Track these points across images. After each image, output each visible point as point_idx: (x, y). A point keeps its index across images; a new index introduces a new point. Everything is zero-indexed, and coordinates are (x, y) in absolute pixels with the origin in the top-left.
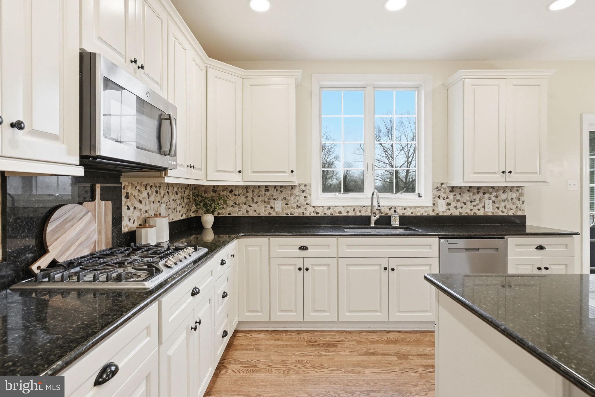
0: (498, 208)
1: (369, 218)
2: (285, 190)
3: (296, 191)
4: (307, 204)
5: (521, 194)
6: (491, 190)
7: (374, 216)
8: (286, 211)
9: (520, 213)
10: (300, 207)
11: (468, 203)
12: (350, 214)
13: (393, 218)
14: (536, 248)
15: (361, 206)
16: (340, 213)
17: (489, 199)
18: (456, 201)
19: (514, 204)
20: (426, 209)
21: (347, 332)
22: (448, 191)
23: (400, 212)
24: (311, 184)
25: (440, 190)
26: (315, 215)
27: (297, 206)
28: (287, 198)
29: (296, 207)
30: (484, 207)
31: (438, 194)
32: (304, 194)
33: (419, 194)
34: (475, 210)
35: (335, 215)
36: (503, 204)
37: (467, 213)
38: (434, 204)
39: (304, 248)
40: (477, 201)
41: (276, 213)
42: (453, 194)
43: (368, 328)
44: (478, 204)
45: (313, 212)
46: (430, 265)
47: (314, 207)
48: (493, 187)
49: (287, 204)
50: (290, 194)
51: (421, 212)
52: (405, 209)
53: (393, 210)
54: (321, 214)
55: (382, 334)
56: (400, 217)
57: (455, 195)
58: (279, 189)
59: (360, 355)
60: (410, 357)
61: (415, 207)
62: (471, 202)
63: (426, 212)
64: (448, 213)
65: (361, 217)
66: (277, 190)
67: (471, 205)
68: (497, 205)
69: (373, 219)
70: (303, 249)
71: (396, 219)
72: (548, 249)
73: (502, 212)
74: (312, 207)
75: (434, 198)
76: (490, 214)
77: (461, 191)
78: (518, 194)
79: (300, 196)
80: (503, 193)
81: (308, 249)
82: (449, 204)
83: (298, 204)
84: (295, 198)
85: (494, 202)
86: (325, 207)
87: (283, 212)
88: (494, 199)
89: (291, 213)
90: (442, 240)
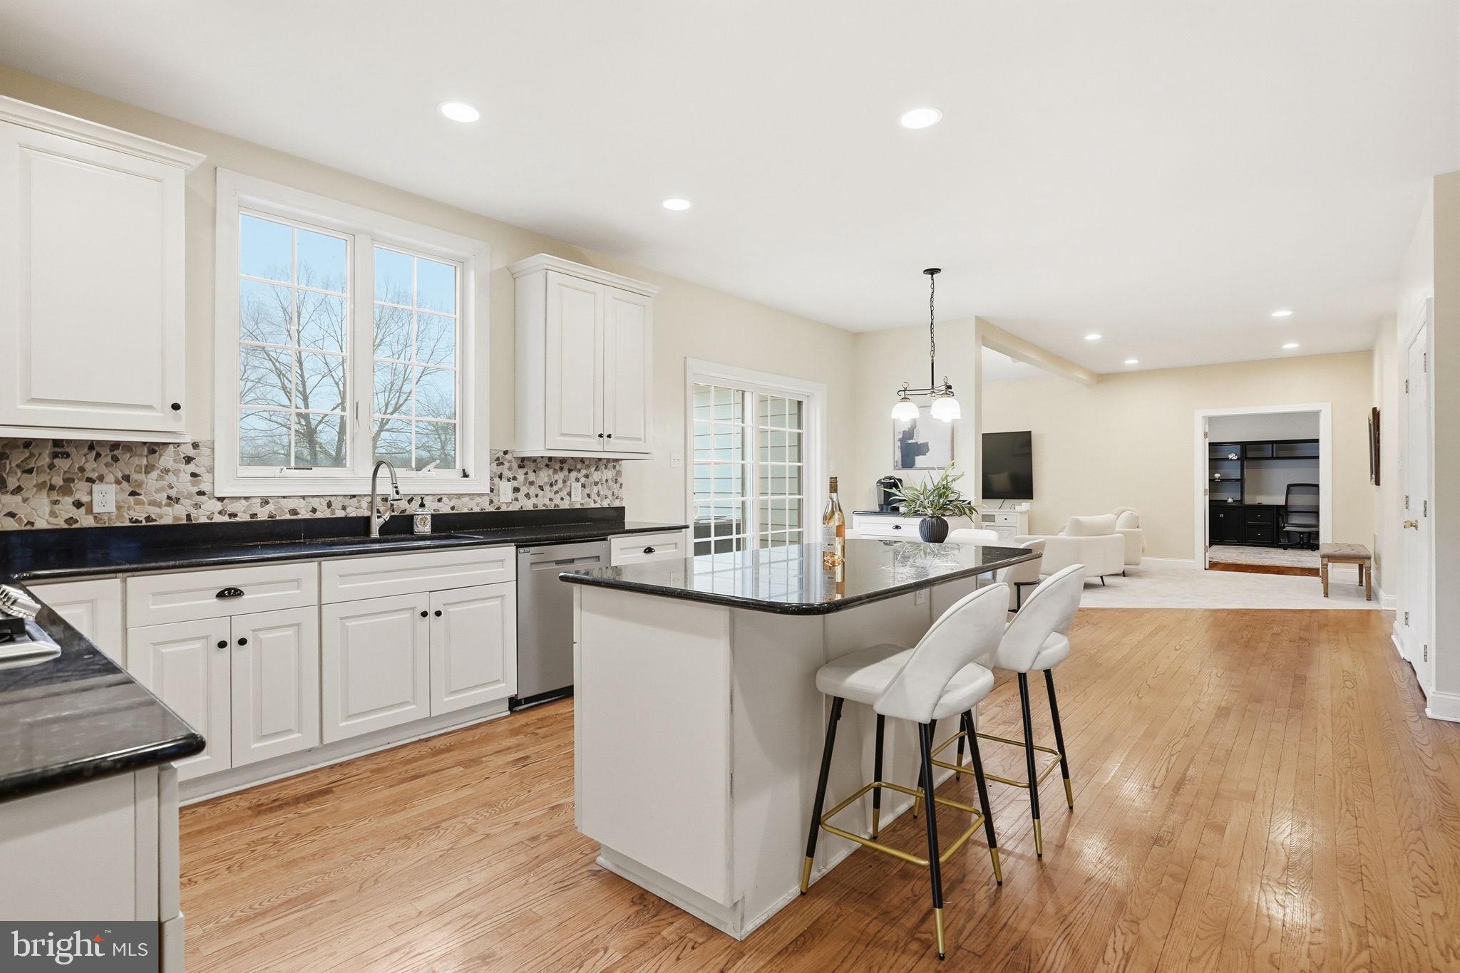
0: (589, 496)
1: (367, 521)
2: (128, 455)
3: (167, 460)
4: (201, 493)
5: (619, 473)
6: (579, 466)
7: (379, 517)
8: (132, 513)
9: (617, 504)
10: (177, 500)
11: (547, 488)
12: (319, 515)
13: (417, 519)
14: (645, 552)
15: (345, 496)
16: (294, 512)
17: (577, 480)
18: (527, 484)
19: (609, 488)
20: (478, 500)
21: (341, 765)
22: (515, 466)
23: (432, 507)
24: (213, 443)
25: (502, 464)
26: (226, 519)
27: (169, 498)
28: (134, 476)
29: (164, 501)
30: (569, 494)
31: (498, 470)
32: (191, 468)
33: (464, 470)
34: (557, 501)
35: (282, 518)
36: (595, 489)
37: (544, 505)
38: (492, 490)
39: (229, 593)
40: (560, 484)
41: (95, 518)
42: (524, 471)
43: (386, 745)
44: (561, 490)
45: (220, 513)
46: (503, 596)
47: (221, 499)
48: (582, 460)
49: (133, 494)
50: (146, 466)
51: (470, 507)
52: (439, 500)
53: (416, 503)
54: (243, 517)
55: (418, 745)
56: (432, 515)
57: (526, 474)
58: (105, 452)
59: (391, 786)
60: (484, 759)
61: (459, 496)
62: (551, 485)
63: (477, 505)
64: (515, 507)
65: (347, 520)
66: (98, 455)
67: (551, 491)
68: (587, 491)
69: (376, 524)
70: (227, 596)
71: (424, 520)
72: (658, 552)
73: (595, 502)
74: (215, 501)
75: (492, 479)
76: (578, 506)
77: (536, 466)
78: (614, 472)
79: (177, 472)
80: (596, 470)
81: (243, 594)
82: (516, 490)
83: (173, 493)
84: (160, 478)
85: (584, 486)
86: (253, 500)
87: (119, 516)
88: (583, 480)
89: (148, 519)
90: (521, 550)
